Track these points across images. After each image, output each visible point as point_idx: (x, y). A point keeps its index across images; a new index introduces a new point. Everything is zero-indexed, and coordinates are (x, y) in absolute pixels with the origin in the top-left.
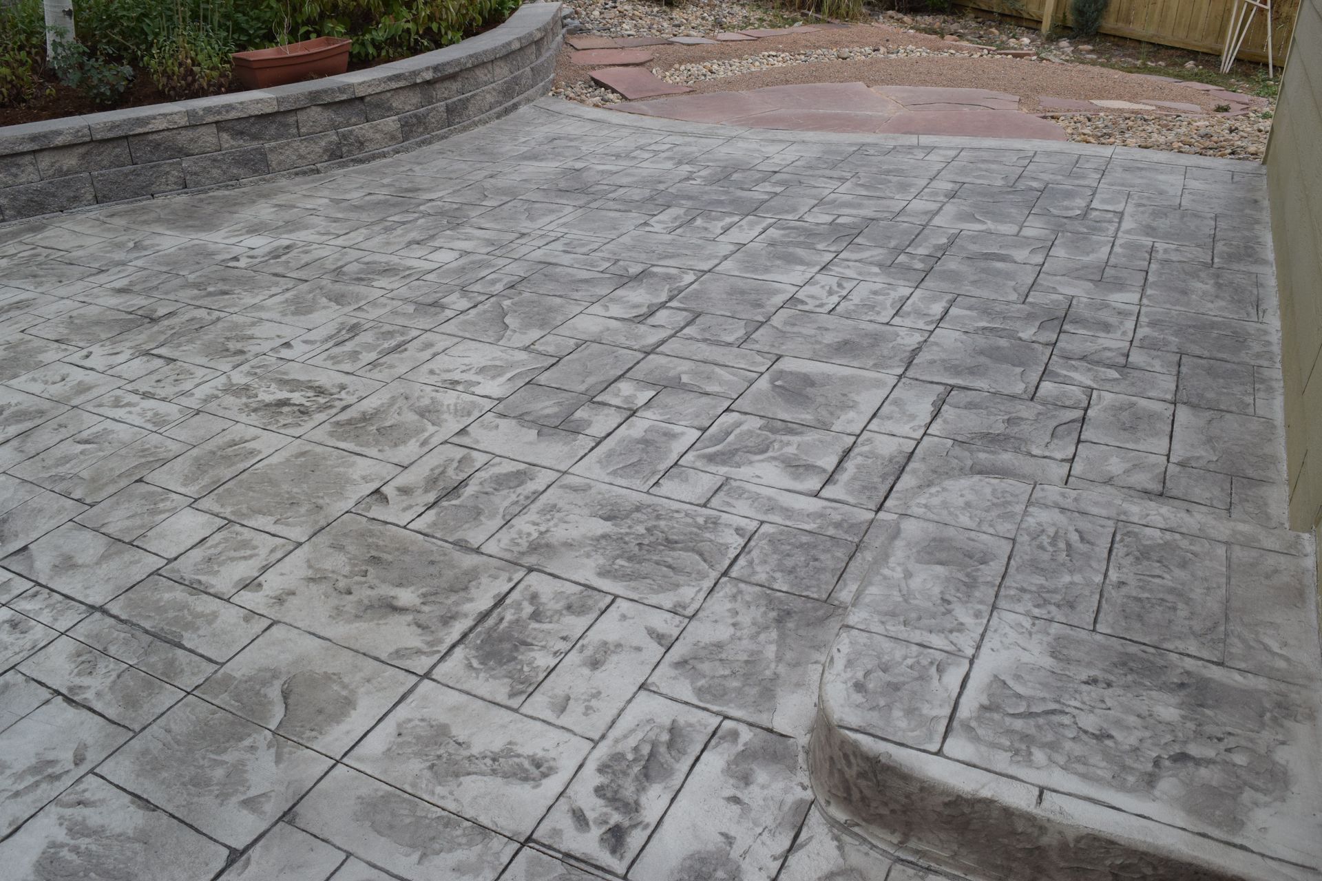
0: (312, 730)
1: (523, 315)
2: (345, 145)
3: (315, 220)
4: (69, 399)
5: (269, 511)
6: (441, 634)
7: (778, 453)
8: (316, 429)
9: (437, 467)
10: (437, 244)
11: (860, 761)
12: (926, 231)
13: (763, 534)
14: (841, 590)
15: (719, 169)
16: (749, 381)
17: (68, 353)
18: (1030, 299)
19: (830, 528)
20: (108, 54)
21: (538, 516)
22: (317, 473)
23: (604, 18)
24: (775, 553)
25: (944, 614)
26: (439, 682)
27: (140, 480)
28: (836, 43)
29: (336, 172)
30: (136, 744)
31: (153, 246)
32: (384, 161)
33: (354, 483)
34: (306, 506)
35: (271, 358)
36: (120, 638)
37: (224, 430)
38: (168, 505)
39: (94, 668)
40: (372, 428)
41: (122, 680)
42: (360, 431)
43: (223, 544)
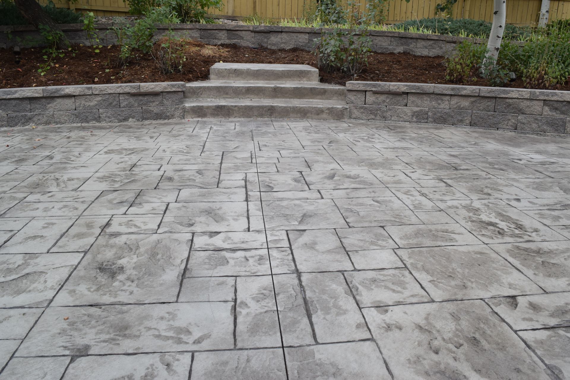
4: (388, 183)
5: (433, 273)
8: (501, 245)
17: (406, 169)
22: (482, 267)
27: (383, 227)
30: (228, 355)
33: (501, 284)
34: (458, 282)
35: (503, 202)
36: (290, 293)
37: (447, 223)
38: (384, 243)
39: (263, 300)
40: (539, 259)
41: (265, 315)
42: (530, 257)
43: (390, 277)
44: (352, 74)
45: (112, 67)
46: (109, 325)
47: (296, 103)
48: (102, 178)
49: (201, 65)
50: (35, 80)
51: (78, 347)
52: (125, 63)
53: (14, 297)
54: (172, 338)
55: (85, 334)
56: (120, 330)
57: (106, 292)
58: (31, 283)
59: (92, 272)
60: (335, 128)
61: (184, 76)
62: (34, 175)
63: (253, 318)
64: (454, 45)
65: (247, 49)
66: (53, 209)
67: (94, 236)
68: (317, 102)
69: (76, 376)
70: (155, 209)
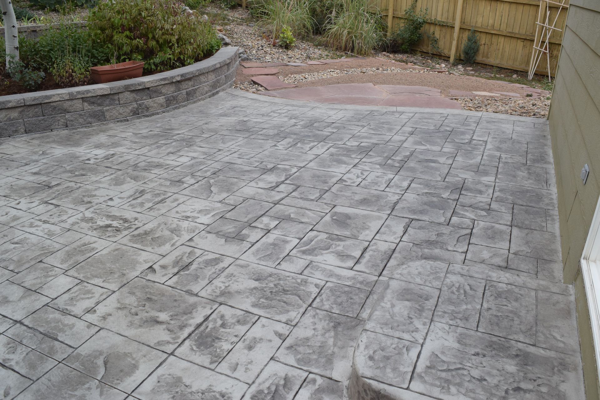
0: (118, 380)
1: (219, 187)
2: (140, 109)
3: (126, 142)
4: (9, 223)
5: (101, 276)
6: (179, 334)
7: (334, 250)
8: (123, 238)
9: (179, 256)
10: (181, 154)
11: (371, 393)
12: (400, 149)
13: (328, 287)
14: (363, 313)
15: (308, 121)
16: (321, 217)
17: (10, 202)
18: (446, 180)
19: (358, 284)
20: (34, 67)
21: (225, 279)
22: (124, 258)
23: (258, 54)
24: (333, 296)
25: (409, 324)
26: (177, 357)
27: (41, 261)
28: (360, 66)
29: (136, 121)
30: (34, 387)
31: (51, 153)
32: (158, 116)
33: (140, 263)
34: (118, 274)
35: (103, 205)
36: (28, 336)
37: (80, 238)
38: (53, 273)
39: (15, 350)
40: (149, 238)
42: (144, 239)
43: (78, 292)
63: (24, 362)
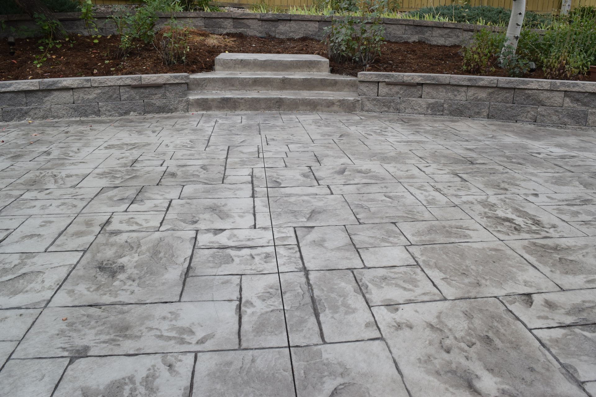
4: (401, 178)
5: (446, 271)
8: (517, 241)
9: (590, 302)
17: (420, 163)
22: (497, 264)
27: (394, 223)
30: (232, 355)
31: (500, 139)
33: (516, 282)
34: (471, 280)
35: (521, 197)
36: (297, 291)
37: (461, 219)
39: (269, 299)
40: (557, 256)
41: (271, 314)
42: (547, 254)
43: (401, 275)
44: (364, 64)
45: (112, 58)
46: (109, 326)
47: (305, 94)
48: (102, 174)
49: (205, 56)
50: (31, 72)
51: (77, 348)
52: (126, 54)
53: (11, 298)
54: (175, 338)
55: (85, 335)
56: (121, 331)
57: (106, 291)
58: (28, 283)
59: (91, 271)
60: (346, 121)
61: (187, 67)
62: (31, 171)
63: (259, 318)
64: (472, 33)
65: (254, 38)
66: (50, 207)
67: (94, 234)
68: (327, 94)
69: (75, 377)
70: (157, 206)
